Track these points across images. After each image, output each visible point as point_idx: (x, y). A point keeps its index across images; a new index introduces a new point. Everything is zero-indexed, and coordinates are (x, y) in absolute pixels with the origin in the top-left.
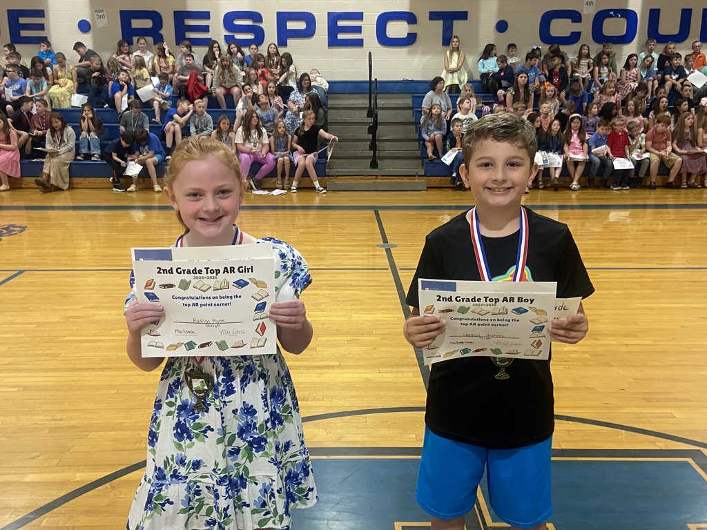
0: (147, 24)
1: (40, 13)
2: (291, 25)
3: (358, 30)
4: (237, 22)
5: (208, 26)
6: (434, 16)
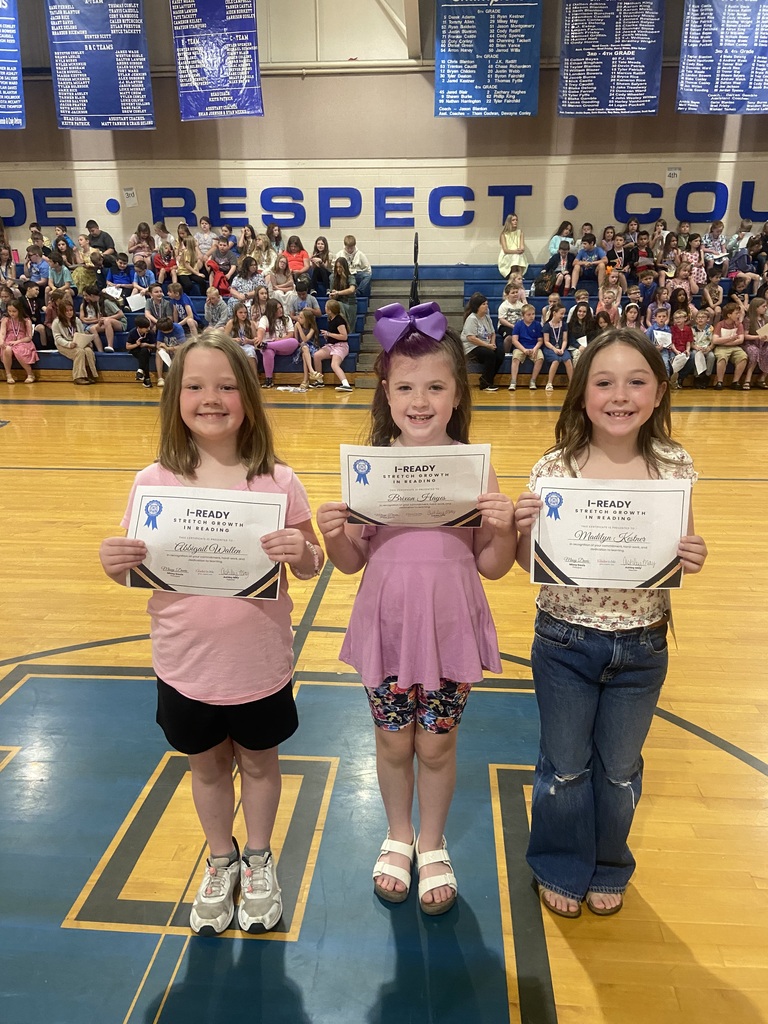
0: (179, 203)
1: (67, 193)
3: (408, 208)
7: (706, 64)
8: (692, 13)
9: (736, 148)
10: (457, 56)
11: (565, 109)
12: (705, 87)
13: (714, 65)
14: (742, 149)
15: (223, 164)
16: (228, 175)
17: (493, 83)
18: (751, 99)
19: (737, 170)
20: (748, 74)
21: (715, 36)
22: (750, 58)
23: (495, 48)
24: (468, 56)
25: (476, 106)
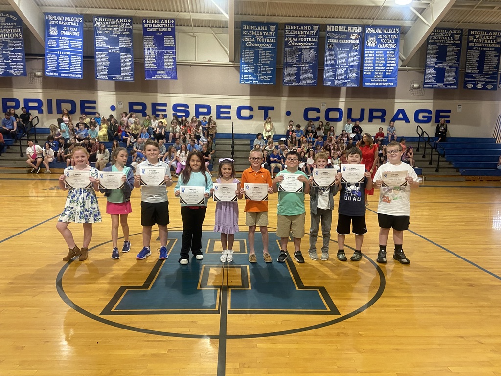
0: (140, 108)
1: (95, 102)
2: (201, 110)
3: (229, 113)
4: (178, 108)
5: (166, 109)
6: (260, 108)
7: (333, 70)
8: (327, 54)
9: (345, 97)
10: (248, 64)
11: (285, 83)
12: (332, 77)
13: (335, 70)
14: (347, 97)
15: (159, 94)
16: (161, 98)
17: (260, 73)
18: (349, 82)
19: (346, 104)
20: (347, 74)
21: (335, 61)
22: (347, 69)
23: (261, 62)
24: (251, 64)
25: (254, 80)
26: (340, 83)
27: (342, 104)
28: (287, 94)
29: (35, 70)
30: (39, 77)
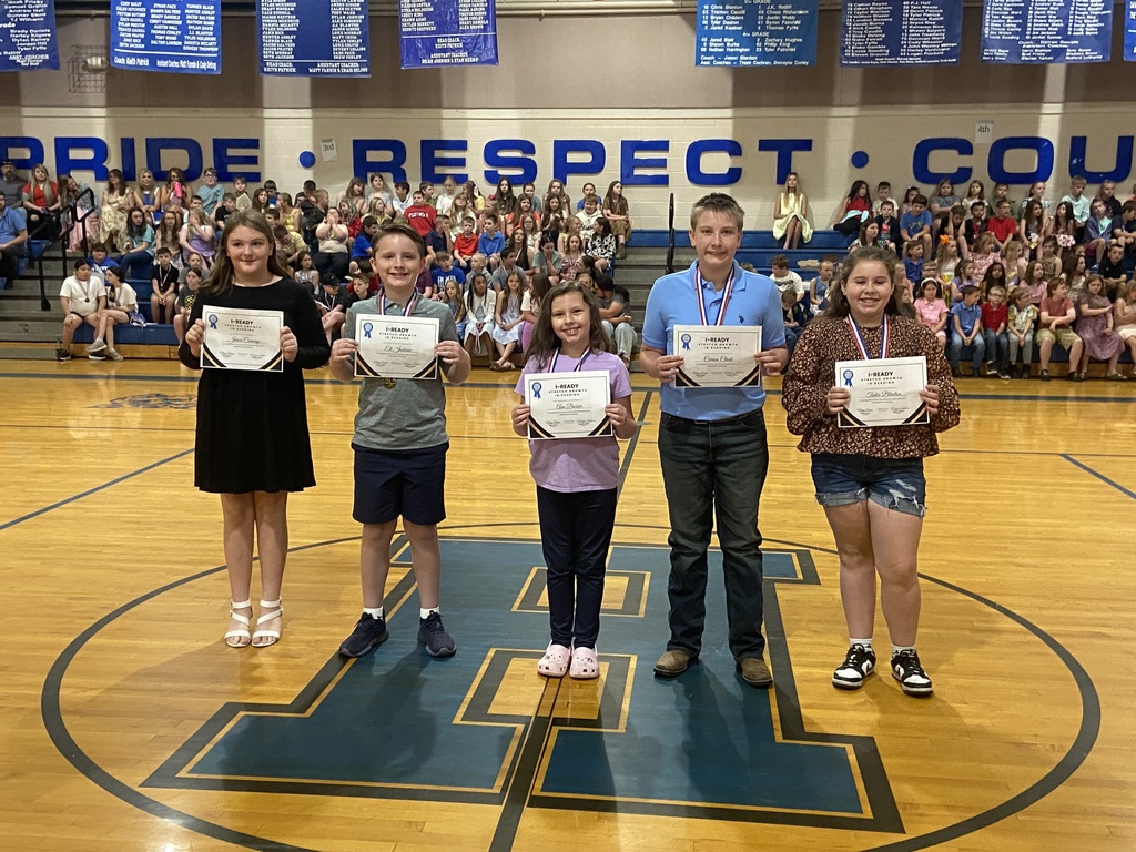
0: (387, 156)
1: (254, 143)
2: (572, 158)
3: (662, 163)
4: (502, 154)
5: (464, 160)
6: (765, 145)
7: (1015, 8)
9: (1061, 99)
11: (848, 58)
13: (1025, 9)
14: (1068, 98)
15: (446, 113)
16: (449, 125)
17: (764, 28)
22: (1068, 1)
24: (733, 2)
25: (743, 54)
26: (1041, 54)
27: (1050, 123)
28: (856, 97)
29: (84, 51)
30: (96, 70)
